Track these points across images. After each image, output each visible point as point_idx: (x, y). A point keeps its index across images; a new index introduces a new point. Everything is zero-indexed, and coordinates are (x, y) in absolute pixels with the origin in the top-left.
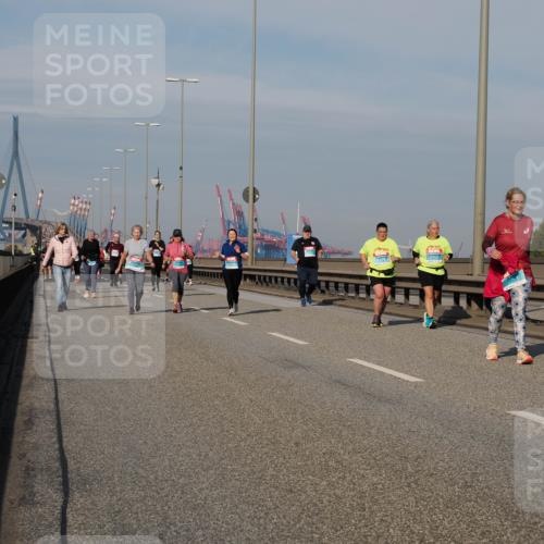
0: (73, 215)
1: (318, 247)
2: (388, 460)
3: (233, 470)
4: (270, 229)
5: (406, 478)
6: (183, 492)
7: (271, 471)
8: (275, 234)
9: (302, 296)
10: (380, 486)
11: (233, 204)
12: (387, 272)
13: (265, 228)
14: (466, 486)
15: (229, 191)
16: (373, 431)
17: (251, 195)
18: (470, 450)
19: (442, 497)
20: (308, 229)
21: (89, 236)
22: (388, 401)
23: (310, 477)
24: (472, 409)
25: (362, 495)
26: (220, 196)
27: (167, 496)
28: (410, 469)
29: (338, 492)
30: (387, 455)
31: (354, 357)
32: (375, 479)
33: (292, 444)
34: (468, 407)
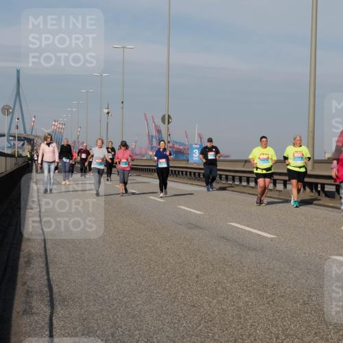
0: (54, 131)
1: (217, 152)
2: (255, 287)
3: (158, 293)
4: (178, 141)
5: (267, 298)
6: (126, 307)
7: (181, 294)
8: (181, 144)
9: (207, 185)
10: (250, 303)
11: (155, 125)
12: (267, 169)
13: (175, 140)
14: (304, 303)
15: (153, 117)
16: (245, 269)
17: (167, 119)
18: (306, 281)
19: (289, 310)
20: (210, 140)
21: (64, 143)
22: (255, 249)
23: (206, 298)
24: (307, 255)
25: (239, 309)
26: (146, 120)
27: (116, 309)
28: (269, 293)
29: (224, 307)
30: (254, 284)
31: (232, 222)
32: (247, 299)
33: (194, 276)
34: (305, 254)
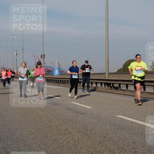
3: (39, 135)
4: (49, 66)
5: (88, 136)
6: (24, 142)
7: (49, 135)
8: (50, 67)
11: (38, 59)
13: (47, 66)
14: (104, 137)
15: (37, 56)
16: (78, 122)
17: (43, 56)
19: (98, 141)
20: (87, 62)
22: (82, 114)
23: (61, 136)
25: (75, 141)
26: (34, 57)
27: (20, 143)
28: (89, 133)
29: (69, 140)
30: (82, 129)
31: (73, 102)
32: (79, 136)
33: (55, 127)
34: (105, 115)
